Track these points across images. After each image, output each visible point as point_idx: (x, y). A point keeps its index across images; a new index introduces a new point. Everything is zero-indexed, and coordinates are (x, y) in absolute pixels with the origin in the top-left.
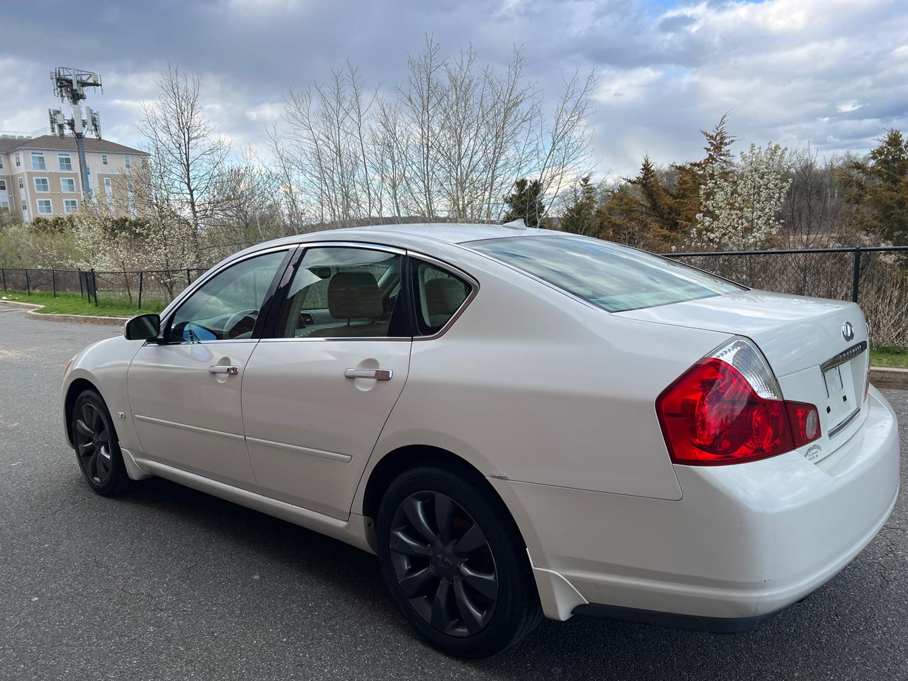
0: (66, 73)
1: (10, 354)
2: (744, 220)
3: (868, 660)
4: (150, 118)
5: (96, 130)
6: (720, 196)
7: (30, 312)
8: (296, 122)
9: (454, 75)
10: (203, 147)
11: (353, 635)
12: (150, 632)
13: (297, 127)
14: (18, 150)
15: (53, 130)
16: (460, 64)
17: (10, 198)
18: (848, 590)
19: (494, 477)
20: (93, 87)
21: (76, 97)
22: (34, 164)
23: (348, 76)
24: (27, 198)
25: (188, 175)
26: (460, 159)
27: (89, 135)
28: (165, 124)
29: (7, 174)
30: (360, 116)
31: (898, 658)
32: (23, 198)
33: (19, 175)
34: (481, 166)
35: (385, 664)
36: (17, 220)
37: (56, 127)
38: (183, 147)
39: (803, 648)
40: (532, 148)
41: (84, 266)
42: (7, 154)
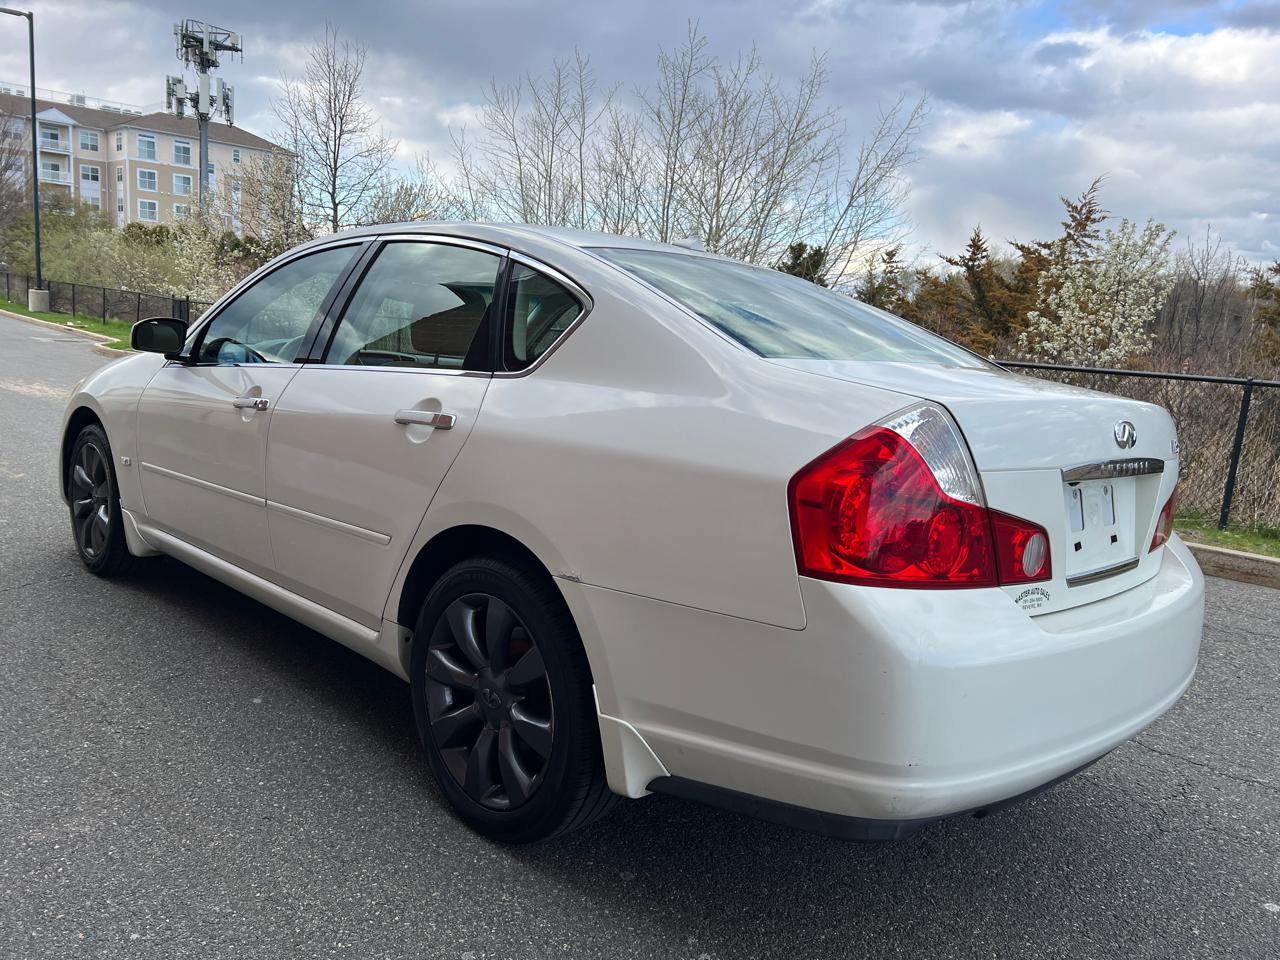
0: (196, 29)
1: (51, 392)
2: (1098, 330)
3: (1092, 929)
4: (292, 98)
5: (228, 111)
6: (1067, 289)
7: (99, 345)
8: (495, 127)
9: (725, 85)
10: (358, 146)
11: (358, 790)
12: (82, 748)
13: (495, 135)
14: (121, 129)
15: (169, 105)
16: (735, 71)
17: (103, 193)
18: (1099, 833)
19: (563, 577)
20: (230, 52)
21: (206, 64)
22: (140, 150)
23: (574, 70)
24: (125, 195)
25: (334, 182)
26: (718, 205)
27: (217, 118)
28: (310, 108)
29: (101, 160)
30: (583, 128)
31: (1140, 934)
32: (121, 195)
33: (118, 163)
34: (746, 219)
35: (387, 833)
36: (107, 224)
37: (174, 101)
38: (332, 143)
39: (1000, 898)
40: (819, 200)
41: (179, 292)
42: (106, 133)
